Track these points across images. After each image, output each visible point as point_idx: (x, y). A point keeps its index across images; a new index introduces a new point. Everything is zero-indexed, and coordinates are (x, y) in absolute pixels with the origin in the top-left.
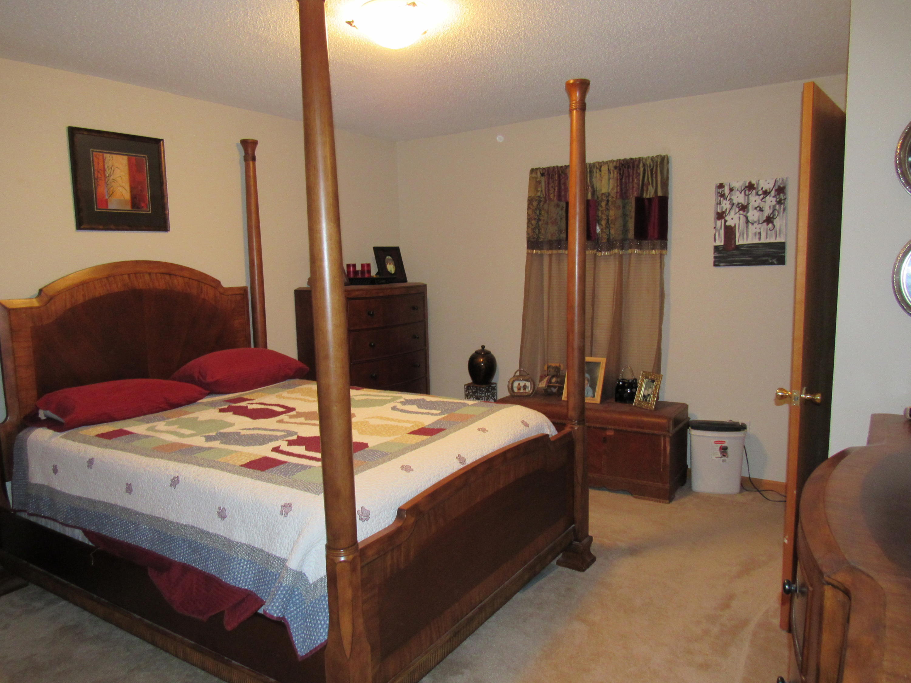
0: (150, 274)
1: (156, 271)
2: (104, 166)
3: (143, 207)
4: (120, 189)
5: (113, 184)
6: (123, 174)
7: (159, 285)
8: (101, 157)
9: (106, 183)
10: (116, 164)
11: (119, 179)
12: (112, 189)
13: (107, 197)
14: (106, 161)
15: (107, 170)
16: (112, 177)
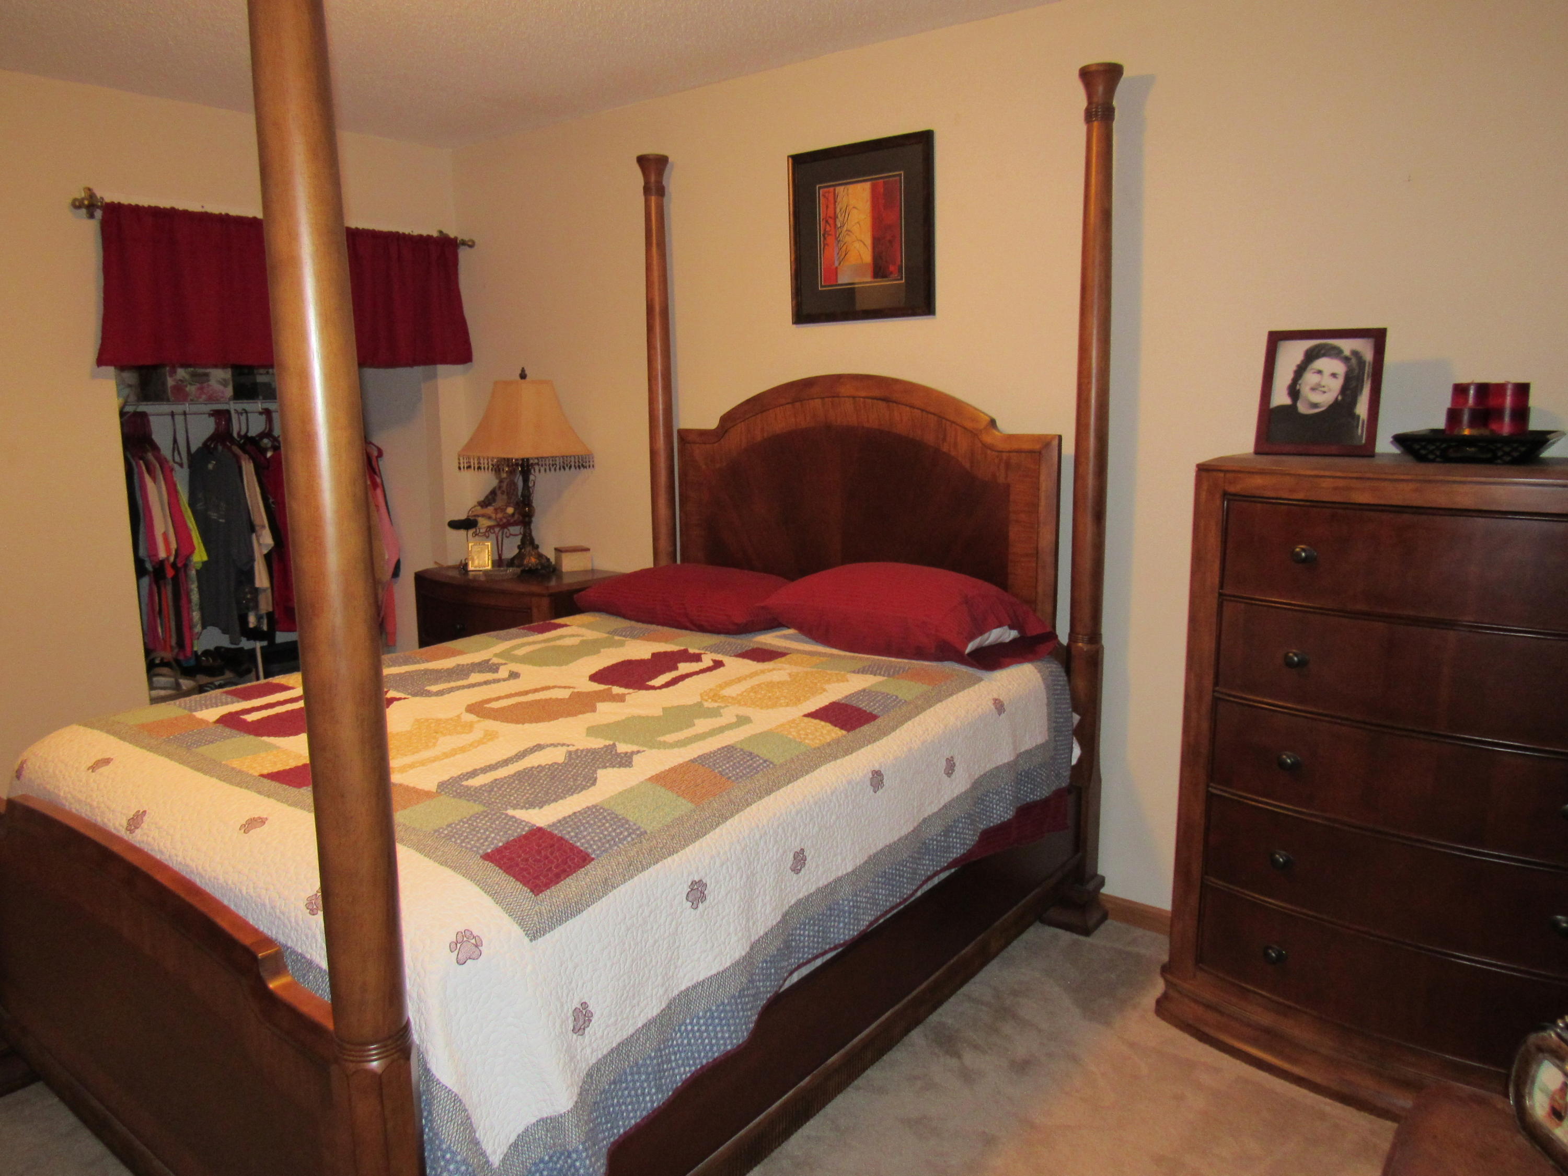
0: (854, 397)
1: (863, 394)
2: (835, 209)
3: (891, 273)
4: (857, 245)
5: (847, 239)
6: (863, 216)
7: (868, 421)
8: (831, 195)
9: (836, 239)
10: (853, 202)
11: (856, 229)
12: (844, 248)
13: (836, 264)
14: (839, 199)
15: (839, 216)
16: (845, 228)
